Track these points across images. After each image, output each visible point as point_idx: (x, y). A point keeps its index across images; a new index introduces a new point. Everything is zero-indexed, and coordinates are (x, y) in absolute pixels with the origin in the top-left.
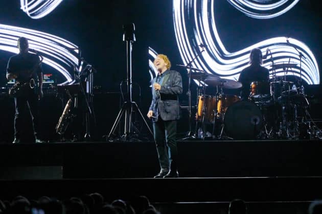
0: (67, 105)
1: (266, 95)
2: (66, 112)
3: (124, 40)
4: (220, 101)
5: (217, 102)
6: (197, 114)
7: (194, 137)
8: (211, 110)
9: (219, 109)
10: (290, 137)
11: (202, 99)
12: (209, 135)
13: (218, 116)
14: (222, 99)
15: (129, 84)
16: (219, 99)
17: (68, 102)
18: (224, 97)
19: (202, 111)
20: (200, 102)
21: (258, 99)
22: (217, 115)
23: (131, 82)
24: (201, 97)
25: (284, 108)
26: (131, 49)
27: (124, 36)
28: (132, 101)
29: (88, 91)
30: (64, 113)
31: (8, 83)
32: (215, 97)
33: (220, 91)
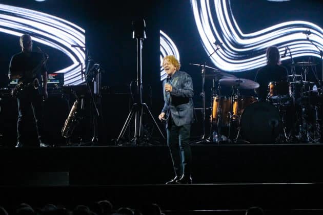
0: (73, 107)
1: (285, 96)
2: (72, 114)
3: (133, 37)
4: (236, 103)
5: (233, 103)
6: (211, 116)
7: (208, 141)
8: (226, 112)
9: (234, 111)
10: (310, 140)
11: (217, 101)
12: (224, 138)
13: (234, 118)
14: (239, 101)
15: (140, 84)
16: (235, 100)
17: (75, 103)
18: (240, 98)
19: (217, 114)
20: (215, 103)
21: (276, 101)
22: (232, 117)
23: (141, 82)
24: (215, 98)
25: (304, 109)
26: (141, 47)
27: (134, 33)
28: (143, 102)
29: (95, 92)
30: (70, 116)
31: (11, 83)
32: (230, 99)
33: (236, 92)
